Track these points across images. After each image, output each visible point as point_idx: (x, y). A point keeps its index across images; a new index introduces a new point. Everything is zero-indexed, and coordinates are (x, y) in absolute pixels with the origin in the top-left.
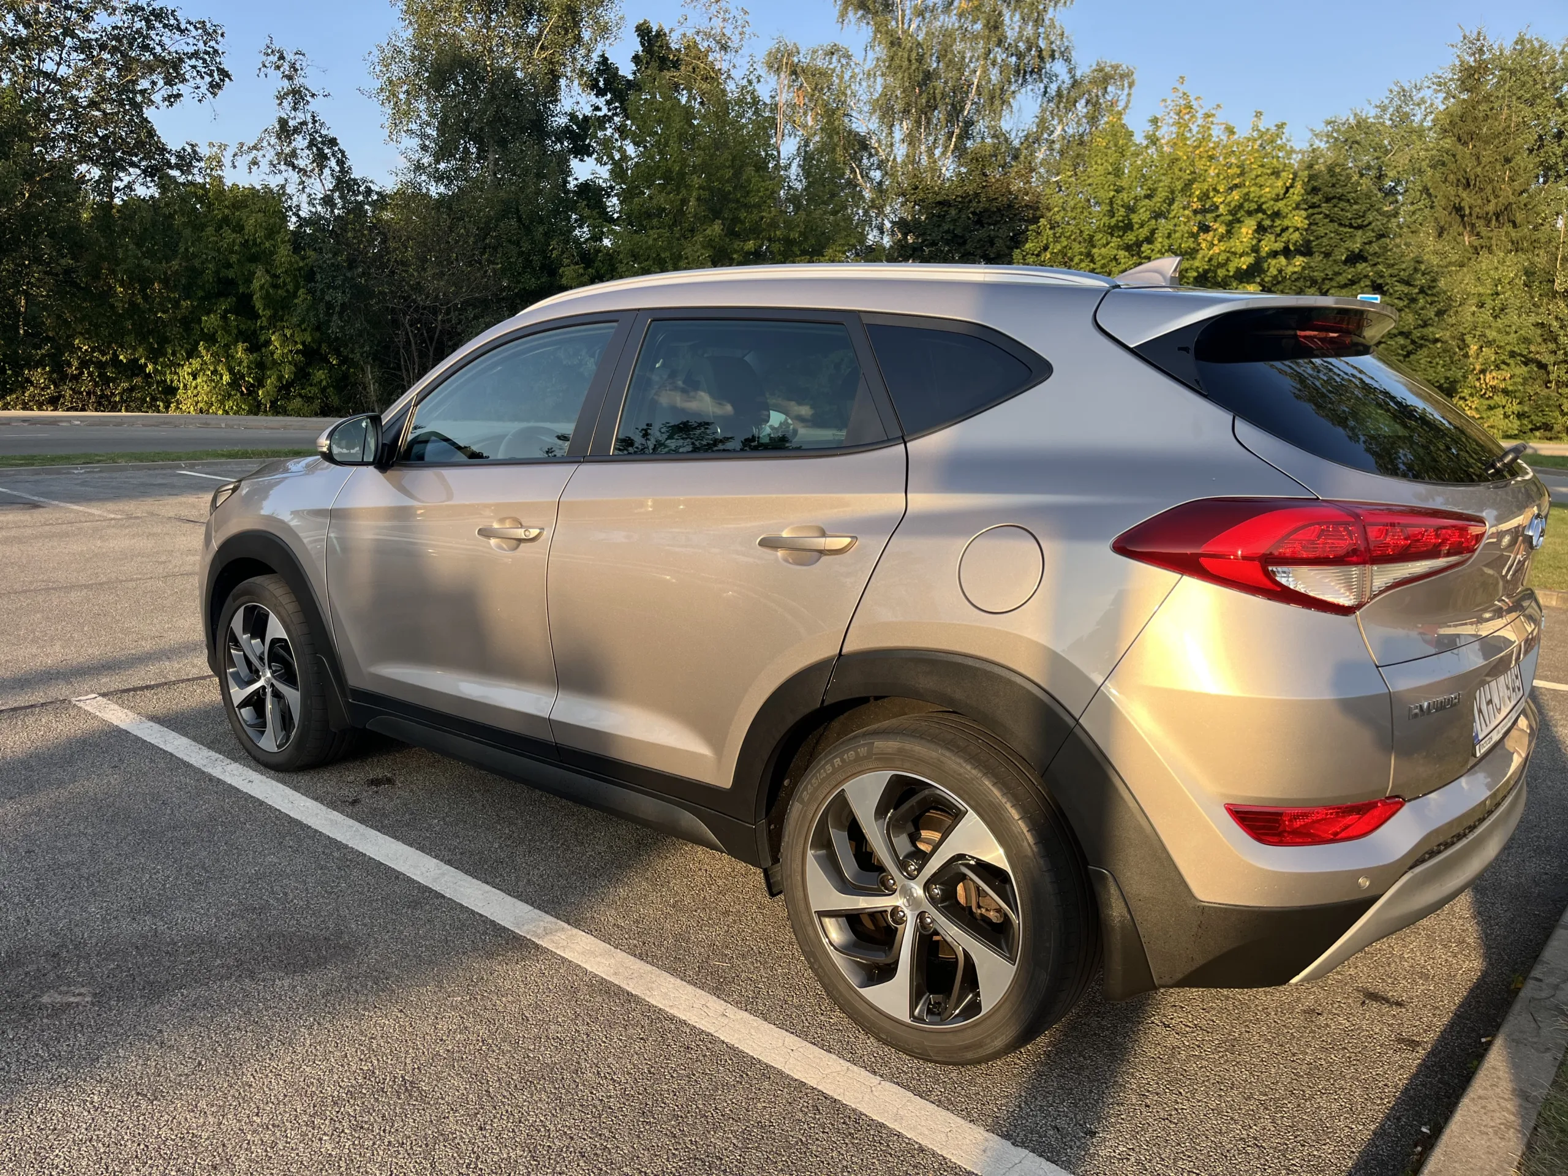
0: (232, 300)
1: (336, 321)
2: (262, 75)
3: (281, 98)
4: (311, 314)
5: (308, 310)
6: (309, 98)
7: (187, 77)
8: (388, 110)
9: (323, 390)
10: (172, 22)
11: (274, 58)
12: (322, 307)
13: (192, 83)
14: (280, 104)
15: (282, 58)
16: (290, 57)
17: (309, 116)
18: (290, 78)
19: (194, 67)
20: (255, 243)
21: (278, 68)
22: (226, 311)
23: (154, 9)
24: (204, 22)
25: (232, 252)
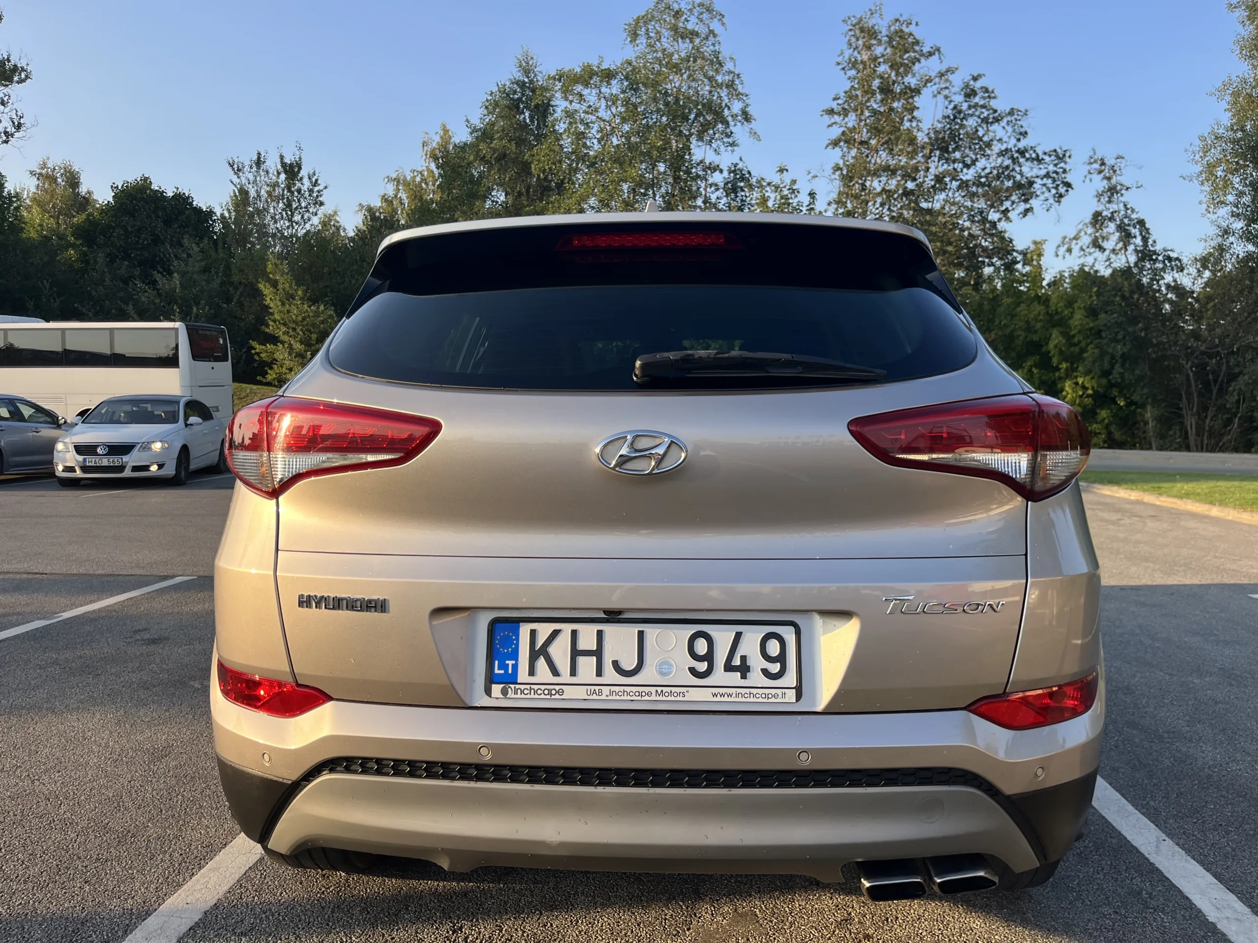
0: (1037, 358)
1: (1118, 368)
2: (1087, 180)
3: (1099, 196)
4: (1097, 364)
5: (1094, 362)
6: (1123, 192)
7: (1038, 193)
8: (1207, 188)
9: (1107, 427)
10: (1034, 155)
11: (1096, 166)
12: (1107, 359)
13: (1042, 197)
14: (1099, 201)
15: (1103, 164)
16: (1110, 161)
17: (1121, 205)
18: (1109, 179)
19: (1044, 185)
20: (1057, 313)
21: (1100, 172)
22: (1031, 366)
23: (1019, 149)
24: (1055, 151)
25: (1037, 321)
